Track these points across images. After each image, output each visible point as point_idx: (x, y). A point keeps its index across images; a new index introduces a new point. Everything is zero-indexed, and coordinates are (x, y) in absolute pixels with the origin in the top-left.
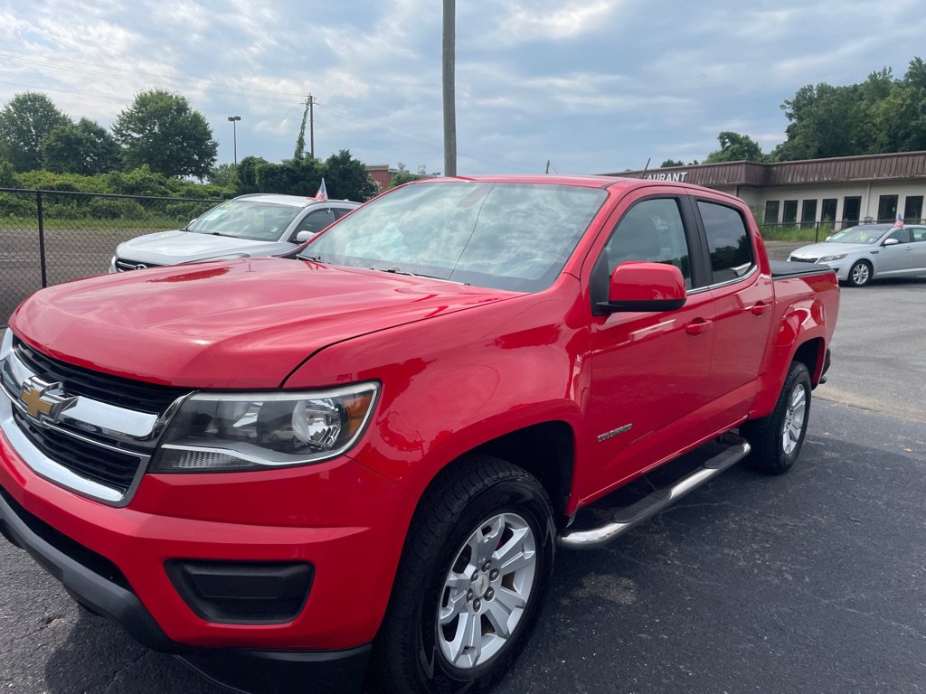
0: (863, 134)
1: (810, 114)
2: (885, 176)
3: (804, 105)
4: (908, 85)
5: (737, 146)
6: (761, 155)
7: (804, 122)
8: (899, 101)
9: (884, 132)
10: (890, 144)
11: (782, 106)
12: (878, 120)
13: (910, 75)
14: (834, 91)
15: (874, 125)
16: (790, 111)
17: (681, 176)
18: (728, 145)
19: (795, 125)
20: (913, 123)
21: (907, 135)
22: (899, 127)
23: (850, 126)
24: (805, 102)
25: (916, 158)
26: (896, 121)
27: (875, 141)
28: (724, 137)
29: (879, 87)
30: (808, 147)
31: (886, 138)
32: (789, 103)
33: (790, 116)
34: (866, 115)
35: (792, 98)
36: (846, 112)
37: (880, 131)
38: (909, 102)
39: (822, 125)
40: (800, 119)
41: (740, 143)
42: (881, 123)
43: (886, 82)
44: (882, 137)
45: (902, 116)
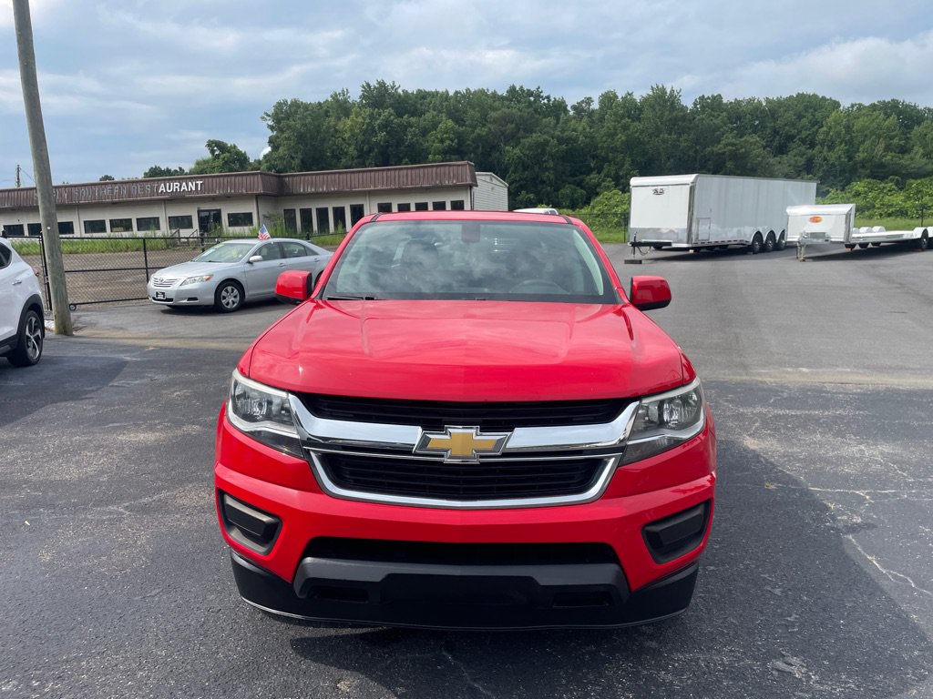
0: (335, 147)
1: (289, 127)
2: (380, 187)
3: (283, 119)
4: (364, 106)
5: (227, 155)
6: (250, 164)
7: (286, 135)
8: (360, 120)
9: (353, 147)
10: (359, 157)
11: (263, 118)
12: (347, 136)
13: (363, 97)
14: (306, 107)
15: (344, 140)
16: (271, 123)
17: (197, 185)
18: (217, 153)
19: (277, 137)
20: (374, 139)
21: (370, 150)
22: (363, 142)
23: (324, 140)
24: (282, 115)
25: (401, 172)
26: (360, 137)
27: (346, 153)
28: (212, 145)
29: (340, 106)
30: (293, 158)
31: (355, 152)
32: (269, 116)
33: (272, 128)
34: (336, 131)
35: (271, 111)
36: (319, 126)
37: (350, 145)
38: (368, 121)
39: (301, 138)
40: (281, 130)
41: (229, 152)
42: (349, 138)
43: (346, 101)
44: (352, 150)
45: (365, 132)
